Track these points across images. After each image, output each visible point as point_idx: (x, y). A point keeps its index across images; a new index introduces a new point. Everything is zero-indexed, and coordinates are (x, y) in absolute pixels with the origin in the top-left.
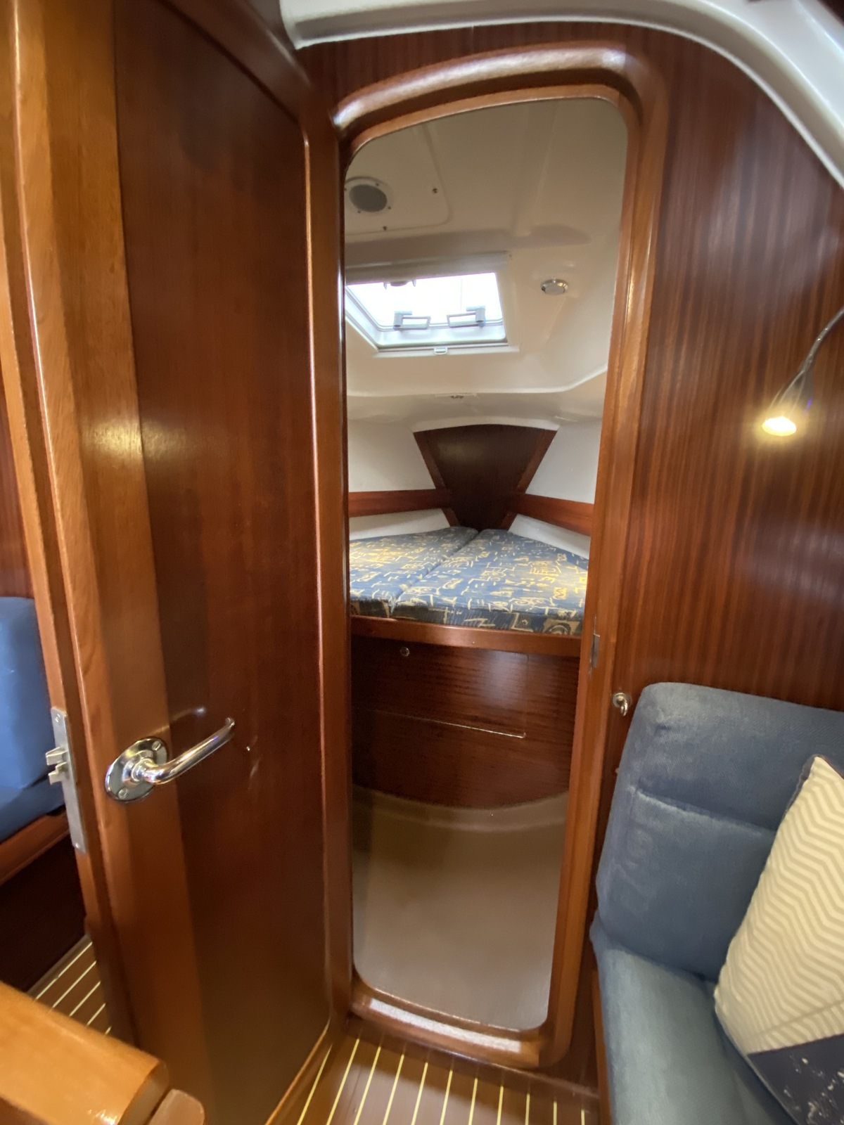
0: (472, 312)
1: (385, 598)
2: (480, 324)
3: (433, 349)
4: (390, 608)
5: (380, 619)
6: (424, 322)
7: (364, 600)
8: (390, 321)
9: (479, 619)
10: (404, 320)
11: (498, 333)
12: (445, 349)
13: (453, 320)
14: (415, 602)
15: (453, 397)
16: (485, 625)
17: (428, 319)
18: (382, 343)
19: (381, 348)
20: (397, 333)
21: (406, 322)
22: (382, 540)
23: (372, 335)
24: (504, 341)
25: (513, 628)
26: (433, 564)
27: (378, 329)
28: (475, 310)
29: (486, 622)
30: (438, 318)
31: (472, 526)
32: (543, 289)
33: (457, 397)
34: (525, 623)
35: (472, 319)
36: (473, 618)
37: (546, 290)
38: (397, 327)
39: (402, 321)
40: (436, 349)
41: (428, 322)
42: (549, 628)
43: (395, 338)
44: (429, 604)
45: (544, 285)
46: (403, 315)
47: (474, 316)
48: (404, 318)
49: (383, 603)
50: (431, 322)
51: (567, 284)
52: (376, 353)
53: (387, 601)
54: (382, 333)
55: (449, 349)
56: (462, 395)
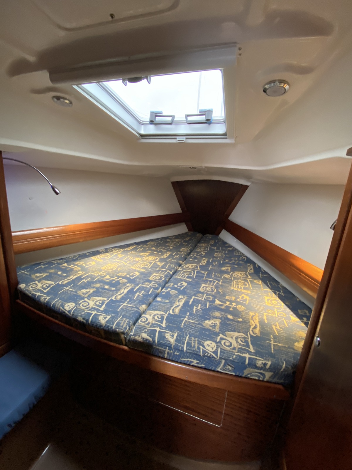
0: (203, 113)
1: (122, 331)
2: (208, 122)
3: (176, 138)
4: (125, 338)
5: (117, 345)
6: (170, 119)
7: (107, 329)
8: (146, 118)
9: (192, 360)
10: (157, 117)
11: (220, 129)
12: (183, 139)
13: (190, 118)
14: (144, 339)
15: (190, 168)
16: (197, 365)
17: (173, 117)
18: (142, 132)
19: (142, 136)
20: (152, 127)
21: (158, 119)
22: (148, 243)
23: (135, 128)
24: (225, 135)
25: (219, 370)
26: (171, 273)
27: (140, 123)
28: (206, 112)
29: (197, 363)
30: (180, 117)
31: (199, 232)
32: (265, 91)
33: (193, 168)
34: (228, 368)
35: (203, 118)
36: (187, 358)
37: (267, 91)
38: (152, 122)
39: (155, 118)
40: (178, 138)
41: (173, 119)
42: (248, 374)
43: (151, 130)
44: (154, 341)
45: (267, 87)
46: (156, 114)
47: (204, 116)
48: (156, 116)
49: (121, 334)
50: (175, 119)
51: (288, 84)
52: (139, 139)
53: (123, 333)
54: (143, 126)
55: (186, 138)
56: (195, 167)
